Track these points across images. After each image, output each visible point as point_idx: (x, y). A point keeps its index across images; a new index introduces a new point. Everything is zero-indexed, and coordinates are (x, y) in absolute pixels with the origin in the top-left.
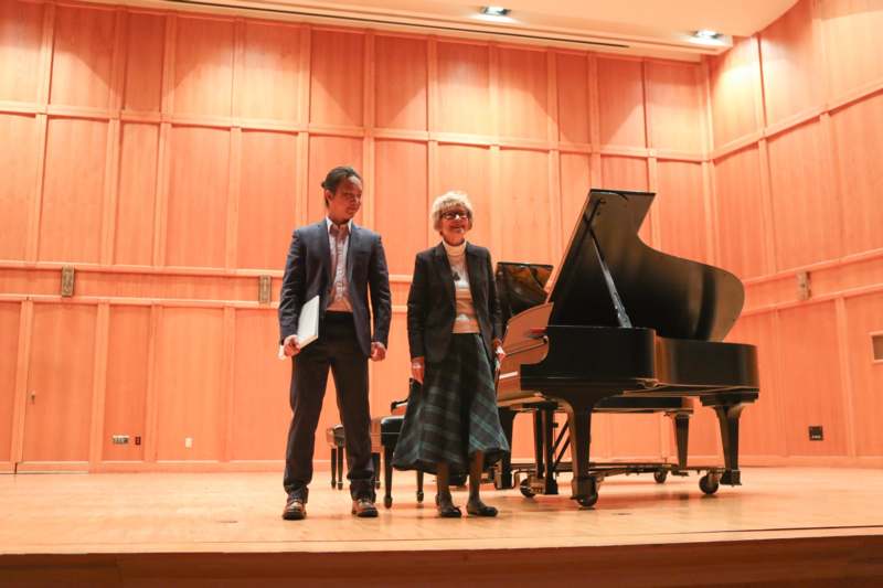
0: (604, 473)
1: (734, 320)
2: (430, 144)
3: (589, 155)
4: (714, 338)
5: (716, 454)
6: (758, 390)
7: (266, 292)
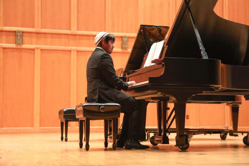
0: (192, 133)
7: (20, 39)
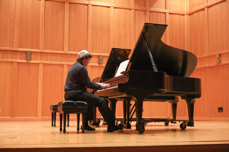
0: (147, 121)
1: (193, 70)
2: (89, 5)
3: (145, 11)
4: (186, 76)
5: (186, 116)
6: (201, 94)
7: (29, 57)
